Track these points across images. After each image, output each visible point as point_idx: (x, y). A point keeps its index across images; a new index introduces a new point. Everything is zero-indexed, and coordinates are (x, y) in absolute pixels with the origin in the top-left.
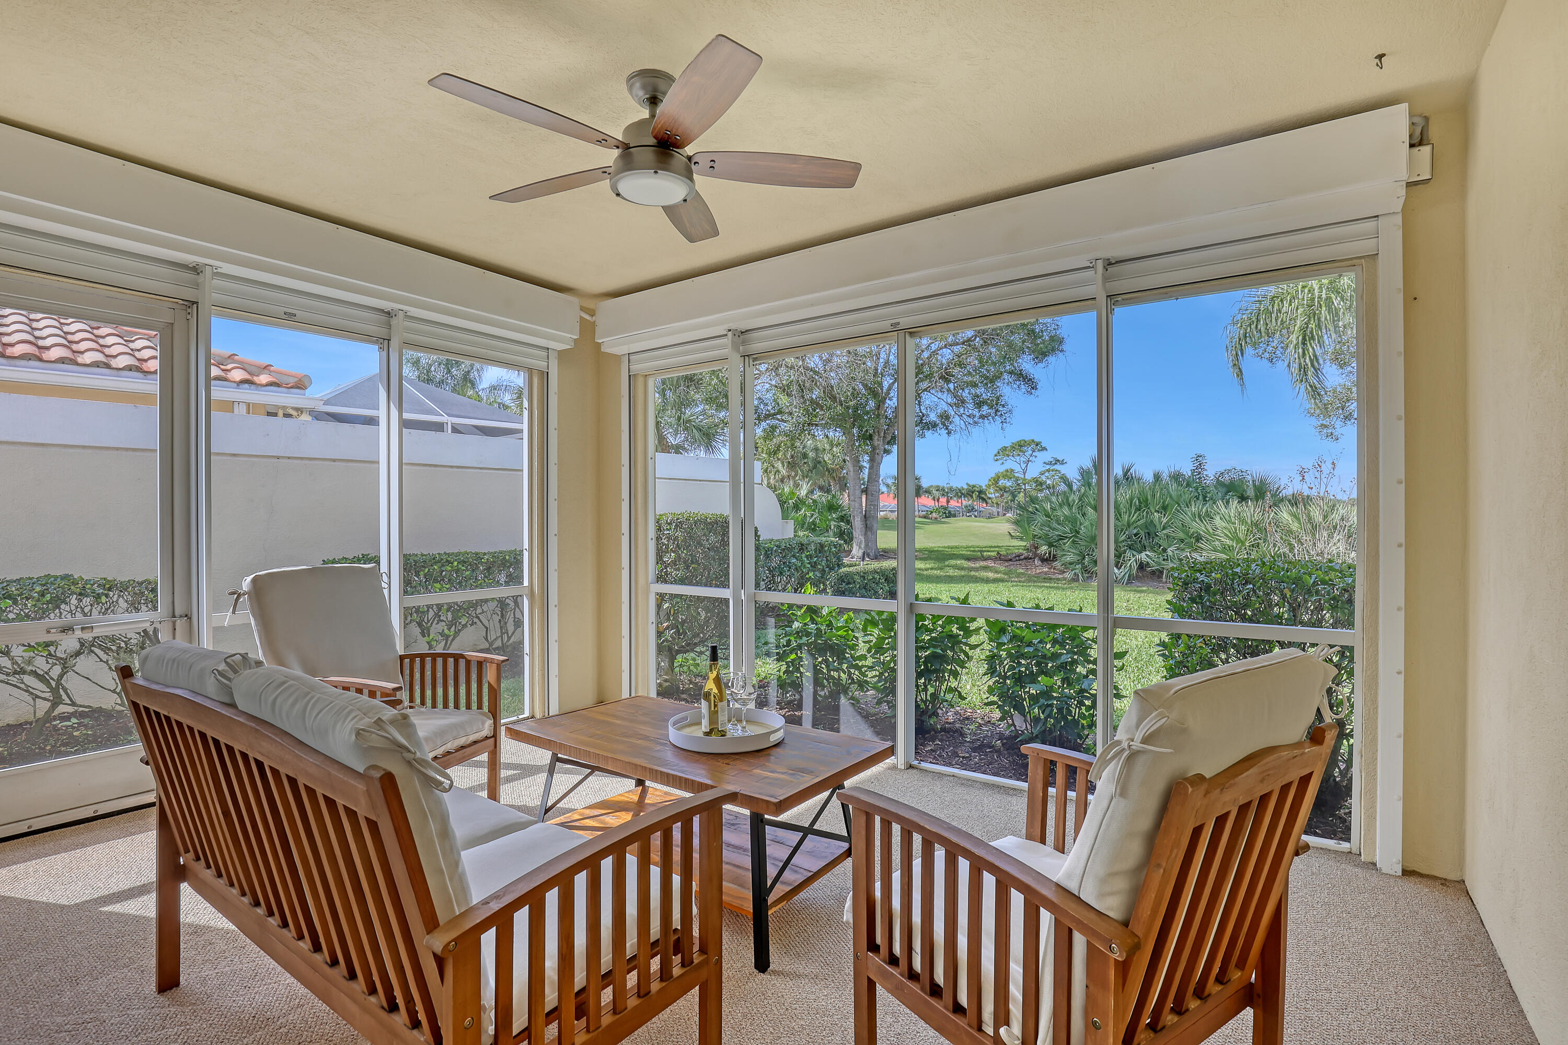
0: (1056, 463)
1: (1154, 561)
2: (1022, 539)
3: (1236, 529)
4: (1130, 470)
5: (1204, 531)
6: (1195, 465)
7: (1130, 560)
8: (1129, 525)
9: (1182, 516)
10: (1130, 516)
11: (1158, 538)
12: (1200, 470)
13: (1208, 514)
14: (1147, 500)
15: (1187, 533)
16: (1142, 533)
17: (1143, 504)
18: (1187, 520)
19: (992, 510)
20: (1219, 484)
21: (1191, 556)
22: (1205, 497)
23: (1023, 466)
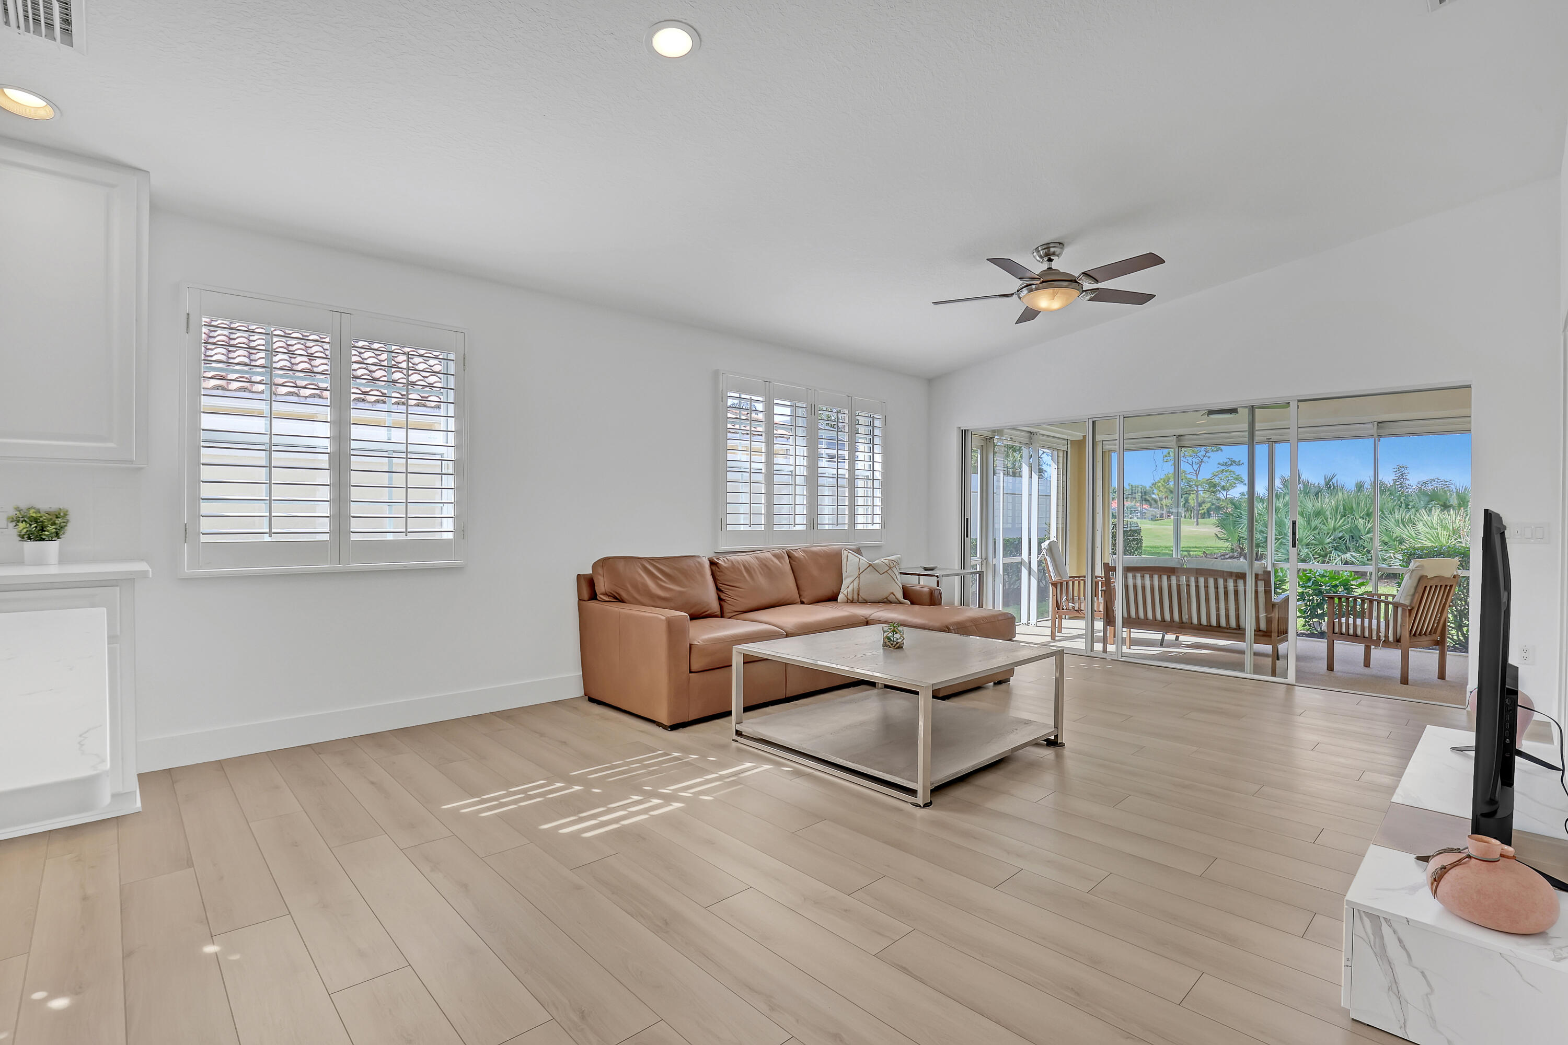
0: (1231, 464)
1: (1358, 560)
2: (1227, 540)
3: (1438, 534)
4: (1332, 479)
5: (1407, 535)
6: (1397, 475)
7: (1335, 559)
8: (1335, 529)
9: (1385, 522)
10: (1336, 521)
11: (1363, 541)
12: (1402, 480)
13: (1410, 520)
14: (1352, 507)
15: (1391, 537)
16: (1347, 537)
17: (1347, 511)
18: (1391, 525)
19: (1156, 512)
20: (1422, 492)
21: (1394, 557)
22: (1407, 505)
23: (1196, 467)
